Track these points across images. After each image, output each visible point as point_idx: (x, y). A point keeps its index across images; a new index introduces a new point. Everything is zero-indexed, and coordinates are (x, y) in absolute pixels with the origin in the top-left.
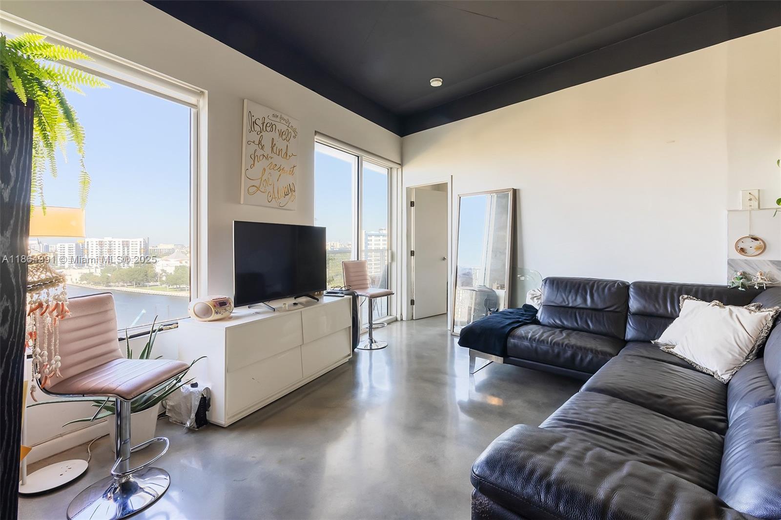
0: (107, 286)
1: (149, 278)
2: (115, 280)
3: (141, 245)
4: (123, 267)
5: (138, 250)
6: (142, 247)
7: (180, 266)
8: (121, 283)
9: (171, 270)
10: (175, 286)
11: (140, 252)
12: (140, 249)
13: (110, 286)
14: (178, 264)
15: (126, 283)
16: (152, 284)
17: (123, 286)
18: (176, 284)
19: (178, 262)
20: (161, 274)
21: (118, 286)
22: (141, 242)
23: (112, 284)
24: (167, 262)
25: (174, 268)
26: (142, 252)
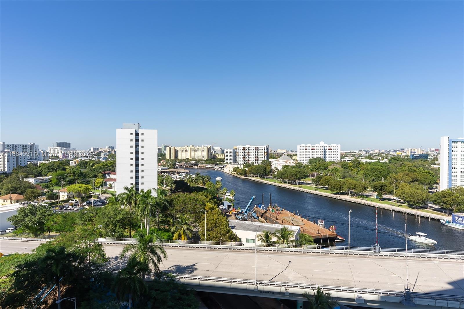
0: (245, 176)
1: (267, 172)
2: (249, 173)
3: (265, 150)
4: (255, 164)
5: (263, 153)
6: (265, 152)
7: (286, 165)
8: (252, 175)
9: (280, 168)
10: (281, 180)
11: (264, 154)
12: (264, 153)
13: (247, 176)
14: (285, 164)
15: (255, 175)
16: (269, 176)
17: (253, 177)
18: (282, 178)
19: (285, 163)
20: (274, 170)
21: (250, 177)
22: (265, 148)
23: (247, 175)
24: (278, 162)
25: (282, 167)
26: (265, 155)
